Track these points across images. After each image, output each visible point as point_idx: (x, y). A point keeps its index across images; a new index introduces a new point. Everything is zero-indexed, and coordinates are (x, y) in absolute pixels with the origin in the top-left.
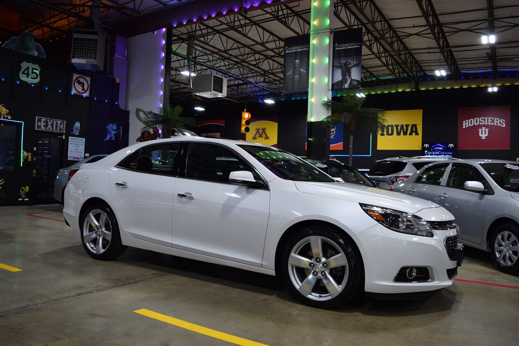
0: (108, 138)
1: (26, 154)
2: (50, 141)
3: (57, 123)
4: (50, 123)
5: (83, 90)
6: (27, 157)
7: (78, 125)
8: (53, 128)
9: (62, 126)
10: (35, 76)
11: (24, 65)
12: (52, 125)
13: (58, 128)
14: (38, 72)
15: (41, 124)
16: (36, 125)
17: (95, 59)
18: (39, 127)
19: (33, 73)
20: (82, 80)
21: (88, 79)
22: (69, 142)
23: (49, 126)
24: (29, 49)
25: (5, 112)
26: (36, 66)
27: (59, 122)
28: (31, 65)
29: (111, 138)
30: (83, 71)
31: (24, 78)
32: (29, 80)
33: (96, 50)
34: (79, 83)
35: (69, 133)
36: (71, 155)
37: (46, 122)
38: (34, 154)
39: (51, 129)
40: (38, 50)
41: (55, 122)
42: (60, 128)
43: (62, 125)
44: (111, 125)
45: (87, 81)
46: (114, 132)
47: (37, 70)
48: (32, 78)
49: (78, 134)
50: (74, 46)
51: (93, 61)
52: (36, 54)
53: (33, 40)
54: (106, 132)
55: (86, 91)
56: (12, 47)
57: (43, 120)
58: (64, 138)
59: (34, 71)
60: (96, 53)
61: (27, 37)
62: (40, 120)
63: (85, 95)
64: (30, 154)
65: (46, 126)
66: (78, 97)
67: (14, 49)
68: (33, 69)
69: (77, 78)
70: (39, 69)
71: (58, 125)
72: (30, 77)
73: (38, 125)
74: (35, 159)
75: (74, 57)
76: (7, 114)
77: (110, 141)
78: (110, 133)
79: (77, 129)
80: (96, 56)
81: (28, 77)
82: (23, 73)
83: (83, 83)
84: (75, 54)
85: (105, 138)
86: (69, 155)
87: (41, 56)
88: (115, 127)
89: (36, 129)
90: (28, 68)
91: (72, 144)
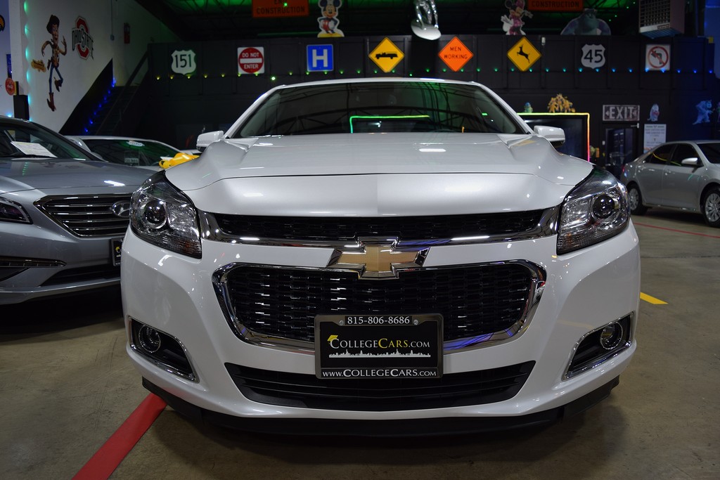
0: (699, 121)
1: (593, 149)
2: (625, 132)
3: (628, 110)
4: (620, 111)
5: (660, 63)
6: (595, 153)
7: (656, 108)
8: (623, 116)
9: (635, 113)
10: (599, 58)
11: (586, 49)
12: (623, 113)
13: (631, 116)
14: (602, 53)
15: (610, 113)
16: (604, 115)
17: (669, 21)
18: (607, 117)
19: (596, 55)
20: (658, 51)
21: (667, 48)
22: (645, 132)
23: (620, 115)
24: (590, 29)
25: (568, 106)
26: (601, 47)
27: (631, 108)
28: (594, 48)
29: (703, 120)
30: (657, 39)
31: (586, 63)
32: (593, 65)
33: (669, 9)
34: (655, 55)
35: (645, 119)
36: (648, 147)
37: (615, 111)
38: (602, 149)
39: (622, 117)
40: (601, 27)
41: (626, 108)
42: (633, 115)
43: (636, 111)
44: (703, 103)
45: (665, 52)
46: (708, 112)
47: (601, 51)
48: (596, 62)
49: (656, 120)
50: (642, 11)
51: (666, 25)
52: (599, 32)
53: (594, 17)
54: (696, 113)
55: (664, 64)
56: (572, 31)
57: (611, 109)
58: (638, 127)
59: (598, 53)
60: (669, 13)
61: (587, 16)
62: (607, 109)
63: (663, 69)
64: (598, 149)
65: (615, 115)
66: (655, 73)
67: (574, 34)
68: (596, 51)
69: (652, 50)
70: (603, 49)
71: (630, 112)
72: (593, 61)
73: (606, 115)
74: (604, 154)
75: (642, 26)
76: (571, 108)
77: (703, 124)
78: (703, 114)
79: (654, 113)
80: (669, 17)
81: (591, 61)
82: (586, 58)
83: (660, 55)
84: (643, 22)
85: (696, 121)
86: (645, 147)
87: (605, 34)
88: (709, 105)
89: (604, 119)
90: (590, 52)
91: (649, 133)
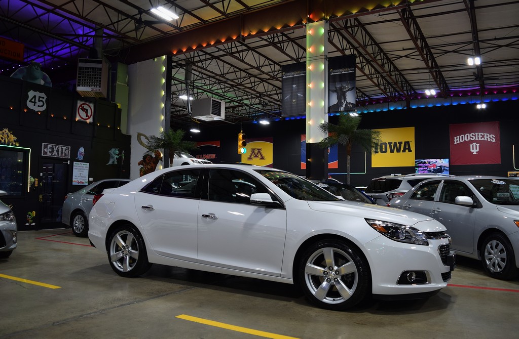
0: (110, 163)
1: (33, 180)
2: (54, 167)
3: (62, 149)
4: (55, 149)
5: (86, 116)
6: (34, 183)
7: (82, 150)
8: (58, 154)
9: (67, 152)
10: (41, 104)
11: (31, 94)
12: (58, 151)
13: (64, 154)
14: (44, 100)
15: (48, 150)
16: (43, 151)
17: (100, 87)
18: (46, 153)
19: (39, 101)
20: (86, 107)
21: (92, 106)
22: (74, 168)
23: (55, 152)
24: (36, 78)
25: (13, 140)
26: (43, 95)
27: (64, 148)
28: (38, 94)
29: (113, 162)
30: (87, 99)
31: (30, 105)
32: (36, 109)
33: (100, 78)
34: (83, 109)
35: (74, 158)
36: (76, 180)
37: (52, 148)
38: (40, 179)
39: (57, 155)
40: (44, 79)
41: (60, 147)
42: (65, 153)
43: (67, 151)
44: (113, 150)
45: (90, 107)
46: (116, 156)
47: (43, 98)
48: (38, 106)
49: (82, 159)
50: (79, 74)
51: (97, 89)
52: (42, 82)
53: (39, 69)
54: (109, 156)
55: (89, 118)
56: (20, 77)
57: (49, 146)
58: (69, 163)
59: (41, 99)
60: (100, 81)
61: (33, 66)
62: (46, 147)
63: (88, 121)
64: (37, 179)
65: (52, 152)
66: (82, 123)
67: (22, 79)
68: (40, 97)
69: (81, 105)
70: (45, 97)
71: (63, 151)
72: (36, 105)
73: (44, 151)
74: (41, 184)
75: (79, 86)
76: (15, 141)
77: (113, 165)
78: (113, 158)
79: (81, 154)
80: (100, 84)
81: (34, 105)
82: (30, 101)
83: (87, 110)
84: (79, 82)
85: (108, 163)
86: (74, 180)
87: (46, 85)
88: (117, 152)
89: (42, 155)
90: (35, 97)
91: (77, 169)
